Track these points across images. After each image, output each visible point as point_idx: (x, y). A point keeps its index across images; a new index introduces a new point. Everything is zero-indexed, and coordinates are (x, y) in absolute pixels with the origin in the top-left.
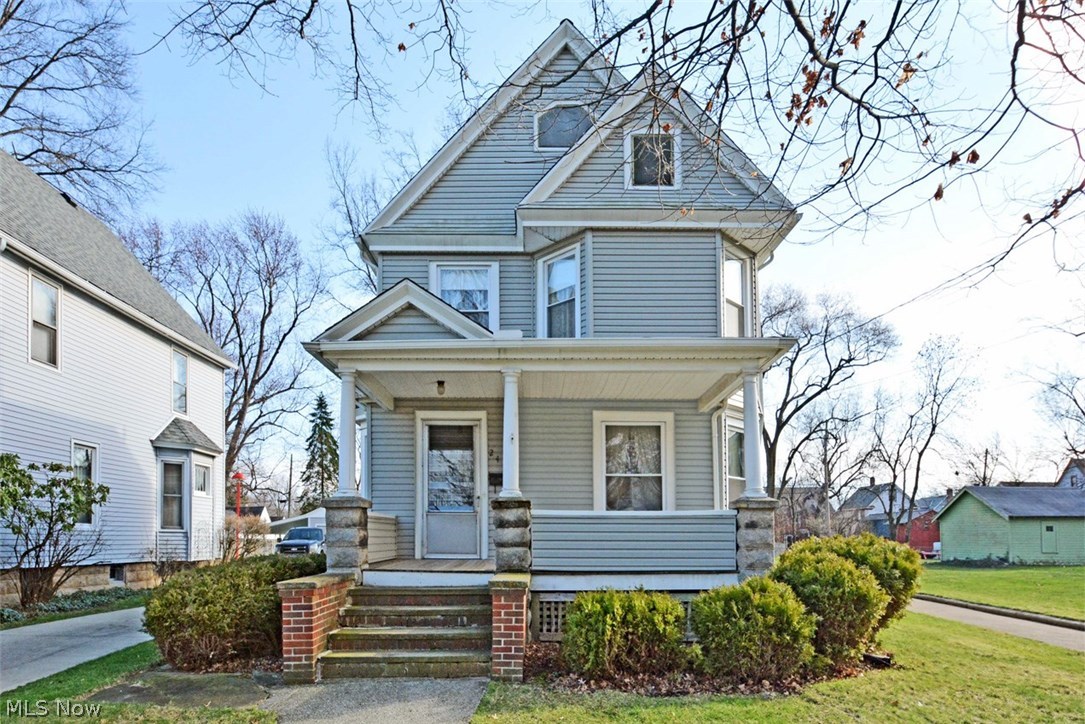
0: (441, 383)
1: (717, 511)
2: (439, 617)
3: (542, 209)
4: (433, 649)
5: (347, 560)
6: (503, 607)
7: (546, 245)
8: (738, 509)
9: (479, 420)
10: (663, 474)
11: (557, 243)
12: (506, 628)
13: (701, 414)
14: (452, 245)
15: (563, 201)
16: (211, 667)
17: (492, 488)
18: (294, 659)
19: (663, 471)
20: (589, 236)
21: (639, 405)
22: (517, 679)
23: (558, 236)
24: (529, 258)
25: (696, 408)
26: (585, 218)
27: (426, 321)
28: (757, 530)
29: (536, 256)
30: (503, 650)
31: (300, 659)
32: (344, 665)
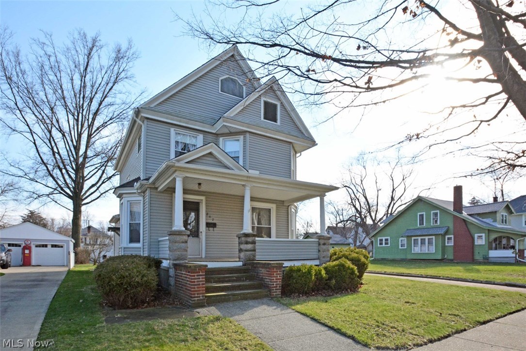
0: (200, 184)
1: (290, 239)
2: (235, 278)
3: (232, 120)
4: (241, 290)
5: (182, 257)
6: (275, 272)
7: (226, 132)
8: (319, 239)
9: (202, 200)
10: (271, 226)
11: (231, 133)
12: (276, 279)
13: (285, 206)
14: (183, 123)
15: (240, 118)
16: (143, 305)
17: (207, 228)
18: (197, 297)
19: (271, 225)
20: (248, 135)
21: (264, 200)
22: (279, 297)
23: (232, 131)
24: (215, 136)
25: (283, 204)
26: (248, 128)
27: (216, 160)
28: (325, 246)
29: (219, 136)
30: (275, 287)
31: (200, 297)
32: (215, 298)
